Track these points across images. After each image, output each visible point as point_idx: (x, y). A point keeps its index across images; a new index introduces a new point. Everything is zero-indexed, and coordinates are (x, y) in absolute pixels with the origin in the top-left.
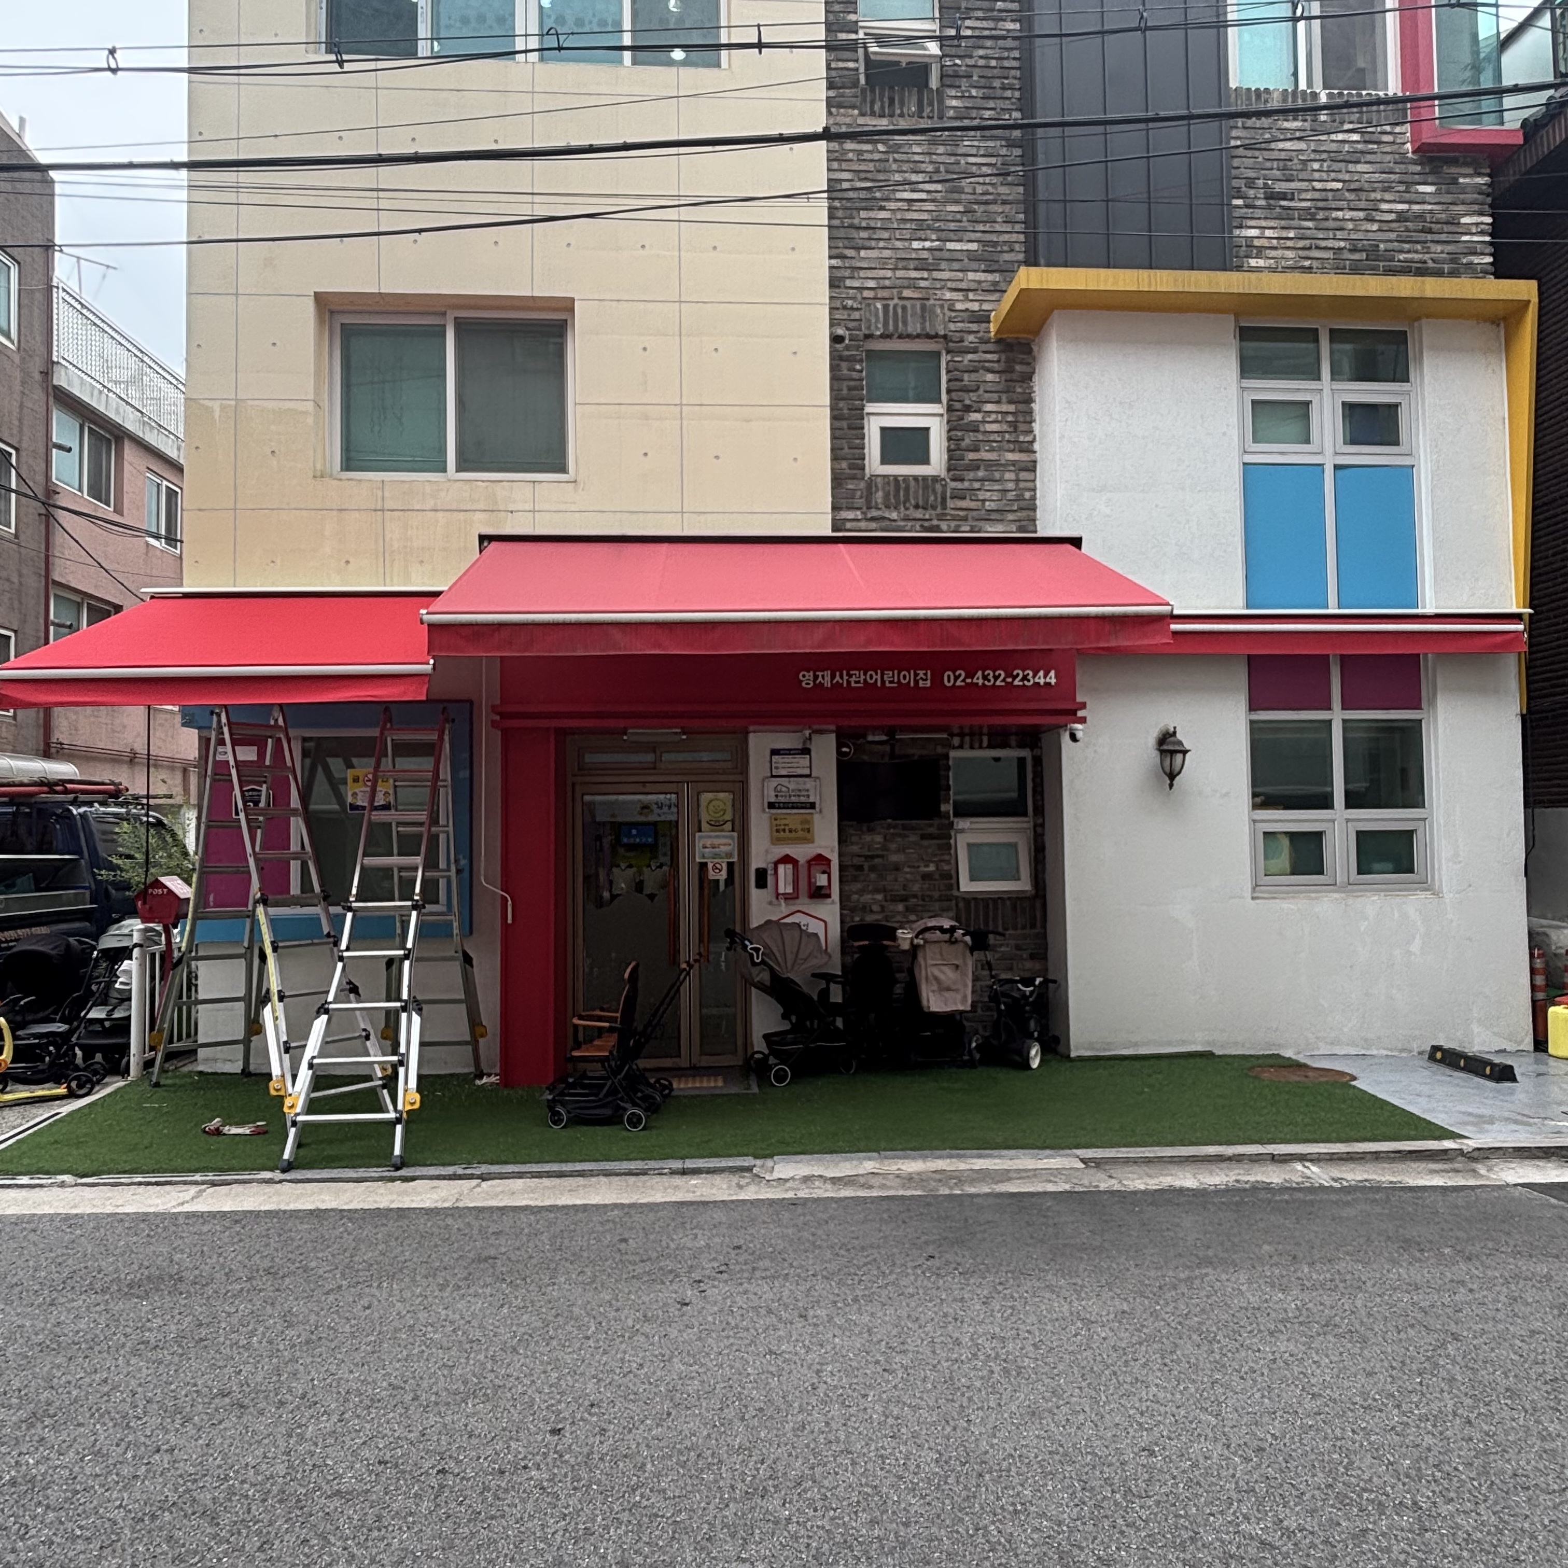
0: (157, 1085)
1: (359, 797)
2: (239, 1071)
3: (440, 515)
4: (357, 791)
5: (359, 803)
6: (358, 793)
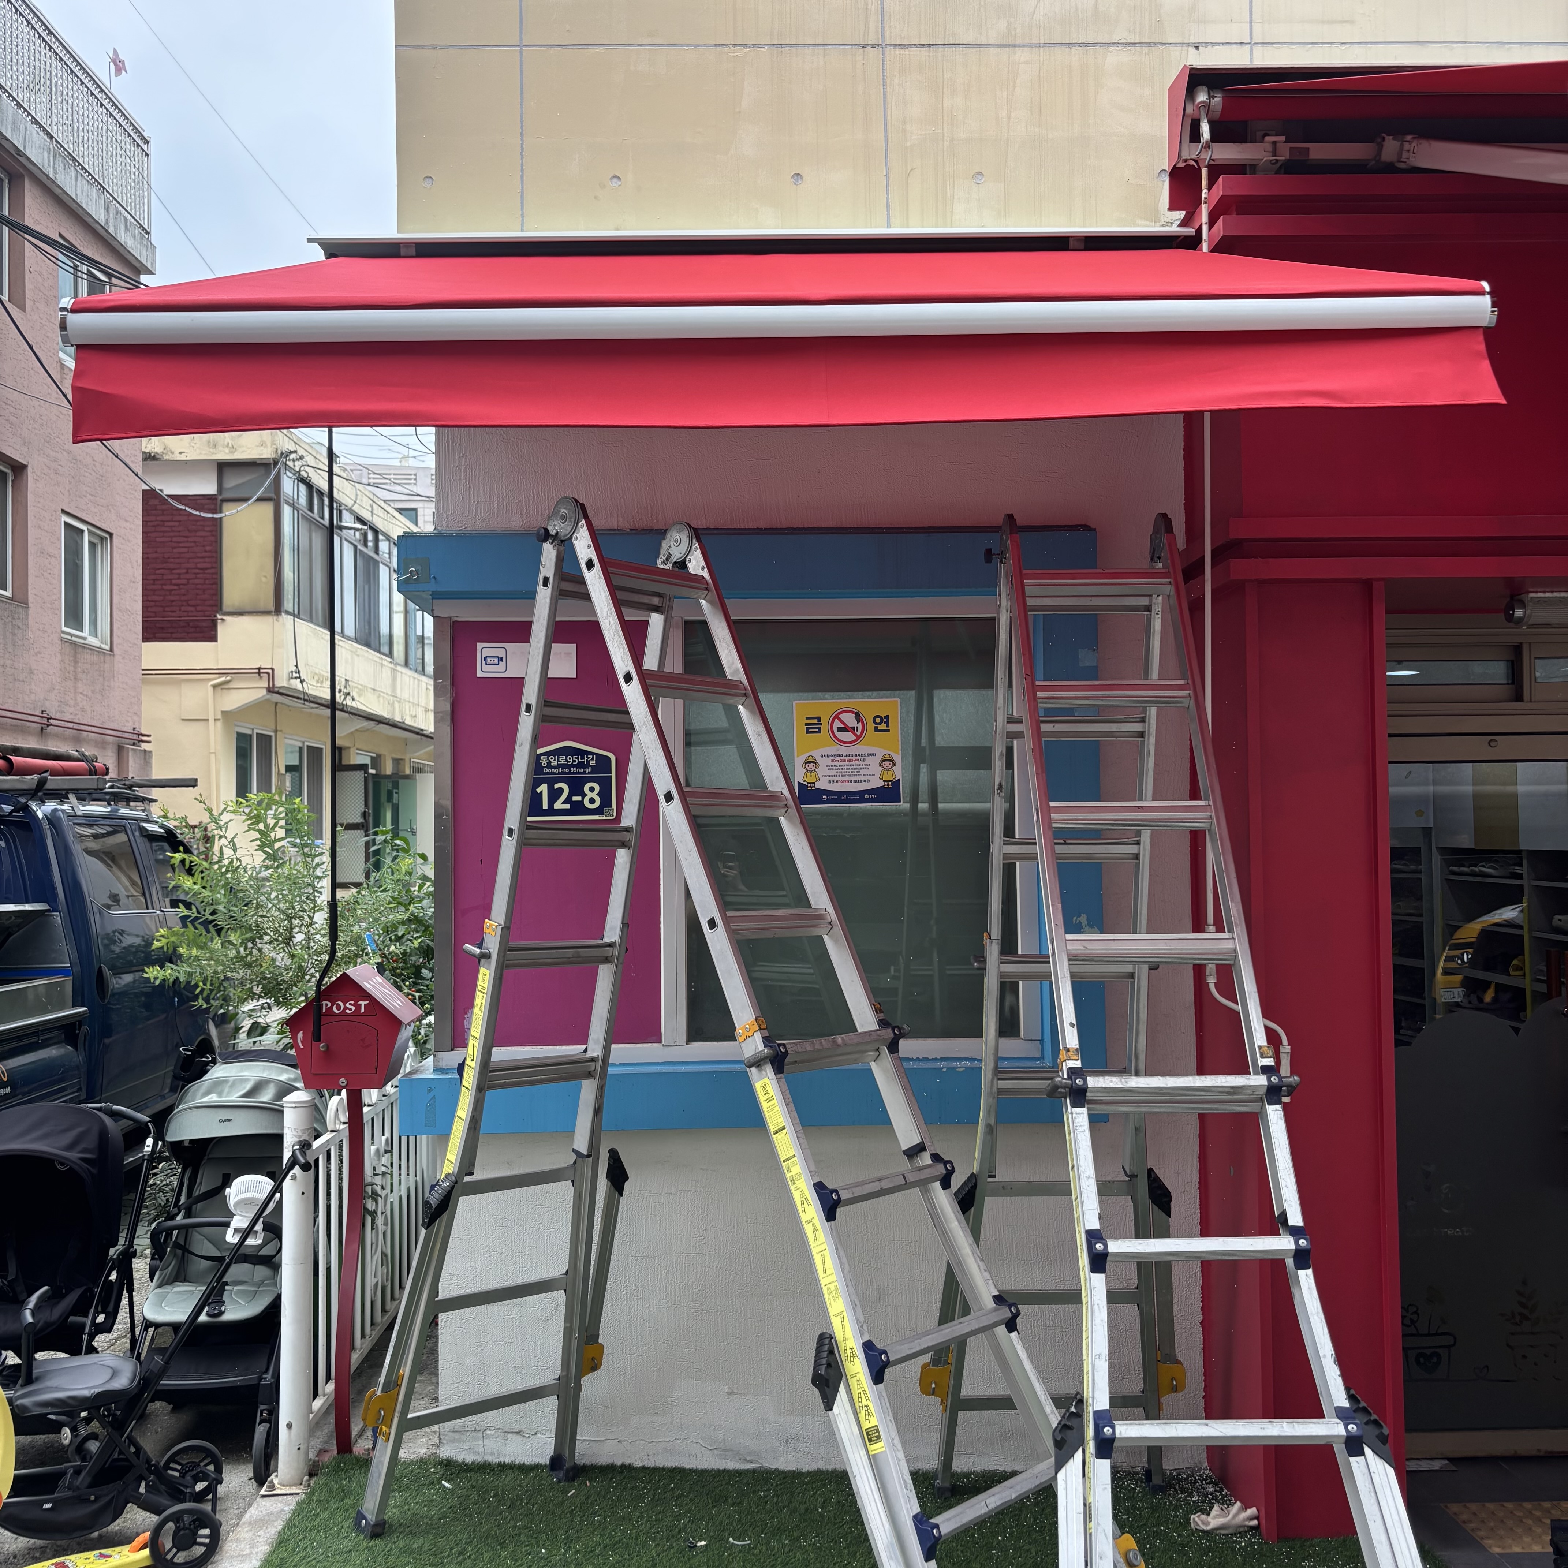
0: (379, 1530)
1: (822, 771)
2: (545, 1460)
3: (1022, 55)
4: (816, 754)
5: (822, 785)
6: (819, 760)
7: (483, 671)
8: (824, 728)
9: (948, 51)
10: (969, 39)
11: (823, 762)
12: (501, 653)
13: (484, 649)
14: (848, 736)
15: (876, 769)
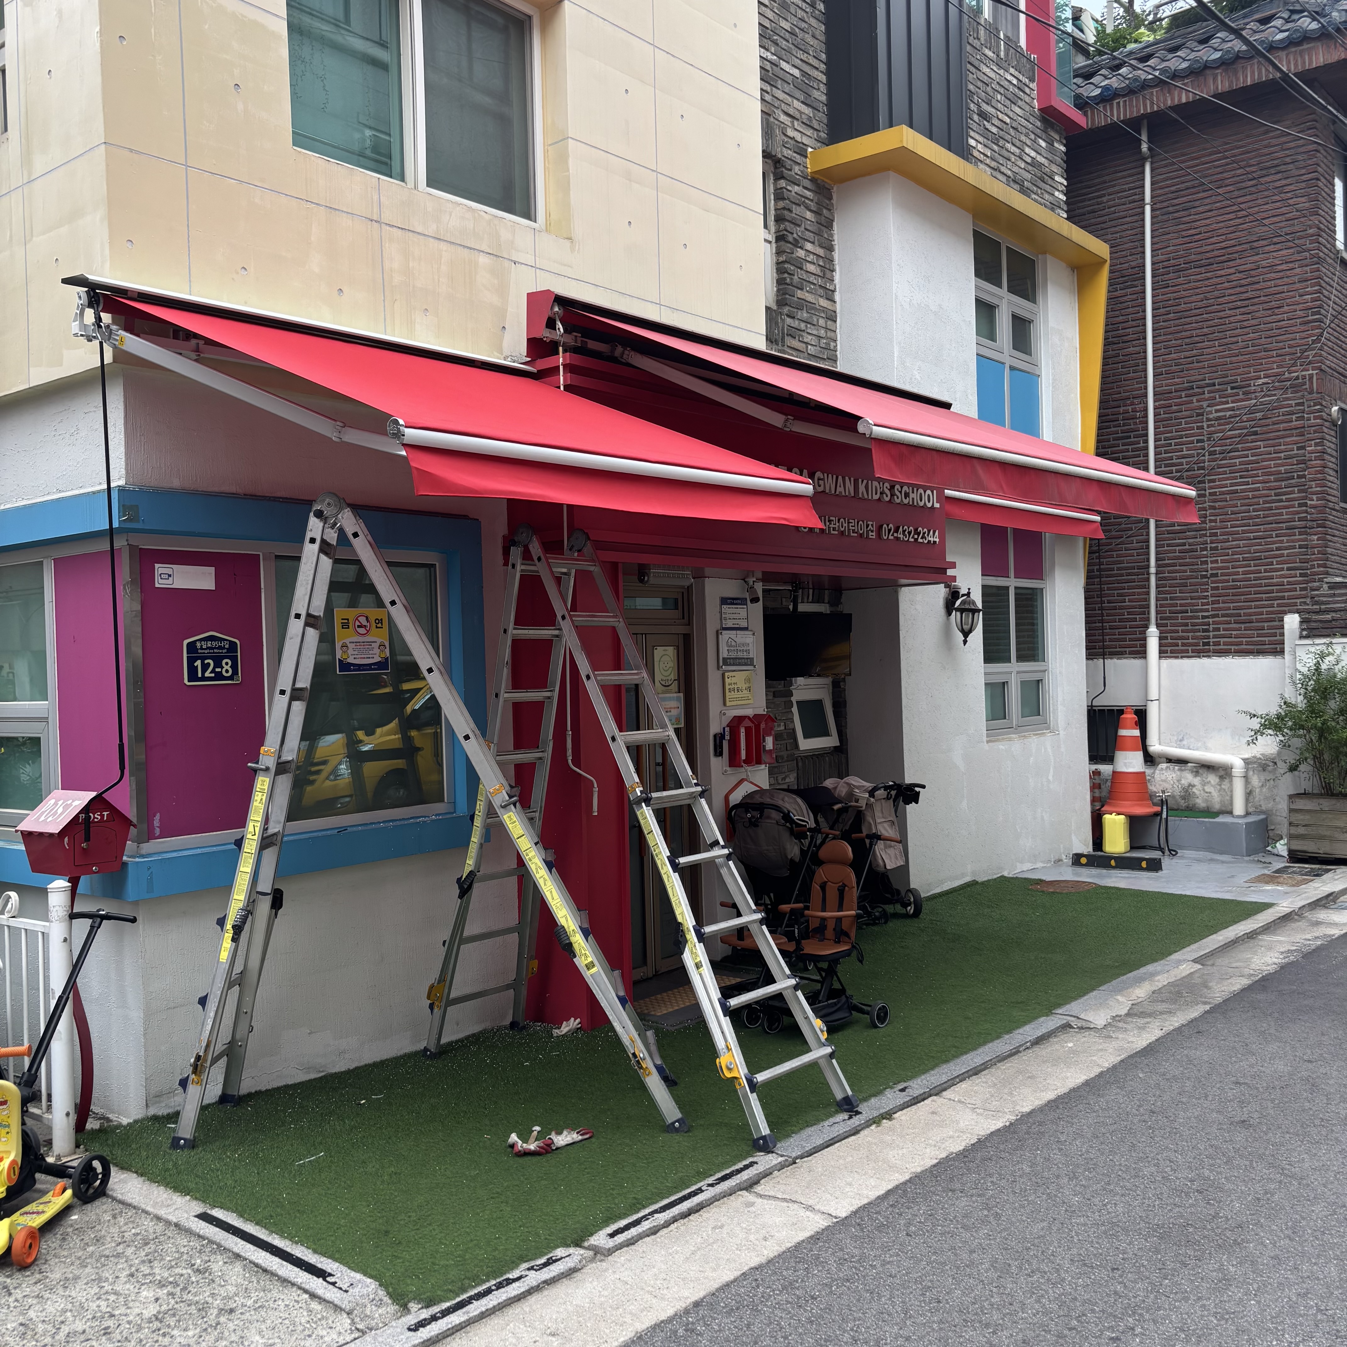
3: (443, 246)
5: (351, 660)
6: (349, 645)
7: (160, 583)
8: (351, 625)
9: (410, 233)
10: (419, 230)
11: (351, 646)
12: (169, 571)
13: (160, 569)
14: (362, 631)
15: (377, 651)
